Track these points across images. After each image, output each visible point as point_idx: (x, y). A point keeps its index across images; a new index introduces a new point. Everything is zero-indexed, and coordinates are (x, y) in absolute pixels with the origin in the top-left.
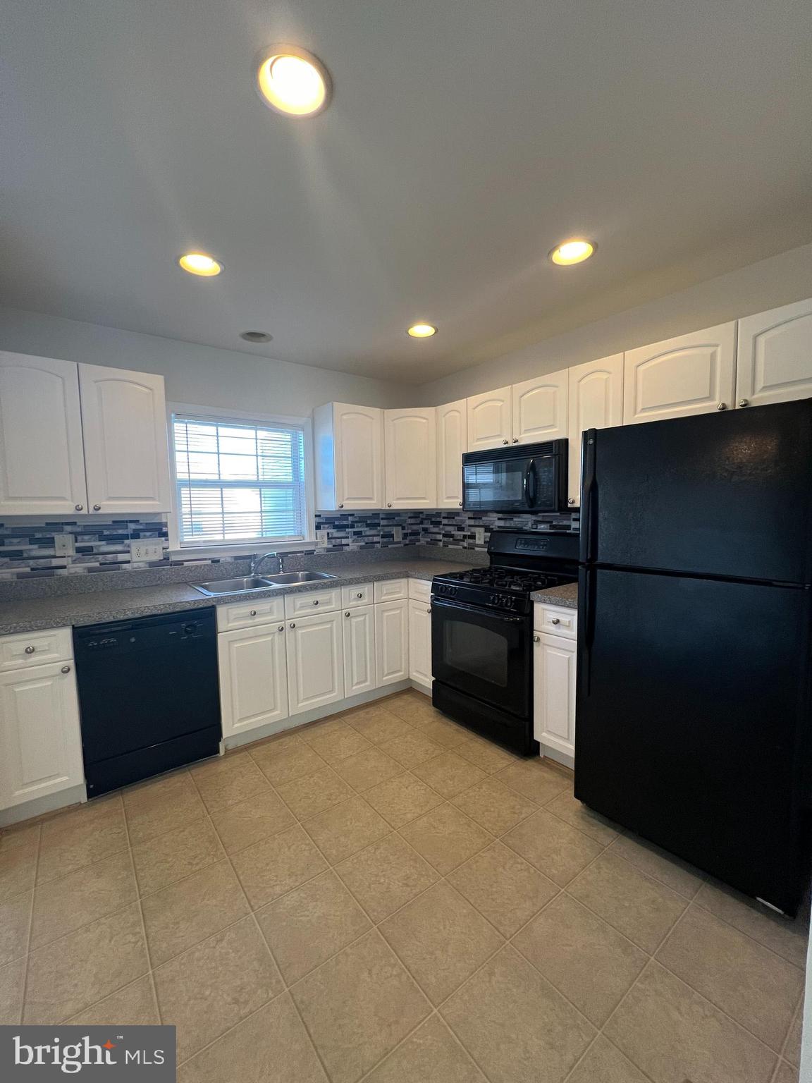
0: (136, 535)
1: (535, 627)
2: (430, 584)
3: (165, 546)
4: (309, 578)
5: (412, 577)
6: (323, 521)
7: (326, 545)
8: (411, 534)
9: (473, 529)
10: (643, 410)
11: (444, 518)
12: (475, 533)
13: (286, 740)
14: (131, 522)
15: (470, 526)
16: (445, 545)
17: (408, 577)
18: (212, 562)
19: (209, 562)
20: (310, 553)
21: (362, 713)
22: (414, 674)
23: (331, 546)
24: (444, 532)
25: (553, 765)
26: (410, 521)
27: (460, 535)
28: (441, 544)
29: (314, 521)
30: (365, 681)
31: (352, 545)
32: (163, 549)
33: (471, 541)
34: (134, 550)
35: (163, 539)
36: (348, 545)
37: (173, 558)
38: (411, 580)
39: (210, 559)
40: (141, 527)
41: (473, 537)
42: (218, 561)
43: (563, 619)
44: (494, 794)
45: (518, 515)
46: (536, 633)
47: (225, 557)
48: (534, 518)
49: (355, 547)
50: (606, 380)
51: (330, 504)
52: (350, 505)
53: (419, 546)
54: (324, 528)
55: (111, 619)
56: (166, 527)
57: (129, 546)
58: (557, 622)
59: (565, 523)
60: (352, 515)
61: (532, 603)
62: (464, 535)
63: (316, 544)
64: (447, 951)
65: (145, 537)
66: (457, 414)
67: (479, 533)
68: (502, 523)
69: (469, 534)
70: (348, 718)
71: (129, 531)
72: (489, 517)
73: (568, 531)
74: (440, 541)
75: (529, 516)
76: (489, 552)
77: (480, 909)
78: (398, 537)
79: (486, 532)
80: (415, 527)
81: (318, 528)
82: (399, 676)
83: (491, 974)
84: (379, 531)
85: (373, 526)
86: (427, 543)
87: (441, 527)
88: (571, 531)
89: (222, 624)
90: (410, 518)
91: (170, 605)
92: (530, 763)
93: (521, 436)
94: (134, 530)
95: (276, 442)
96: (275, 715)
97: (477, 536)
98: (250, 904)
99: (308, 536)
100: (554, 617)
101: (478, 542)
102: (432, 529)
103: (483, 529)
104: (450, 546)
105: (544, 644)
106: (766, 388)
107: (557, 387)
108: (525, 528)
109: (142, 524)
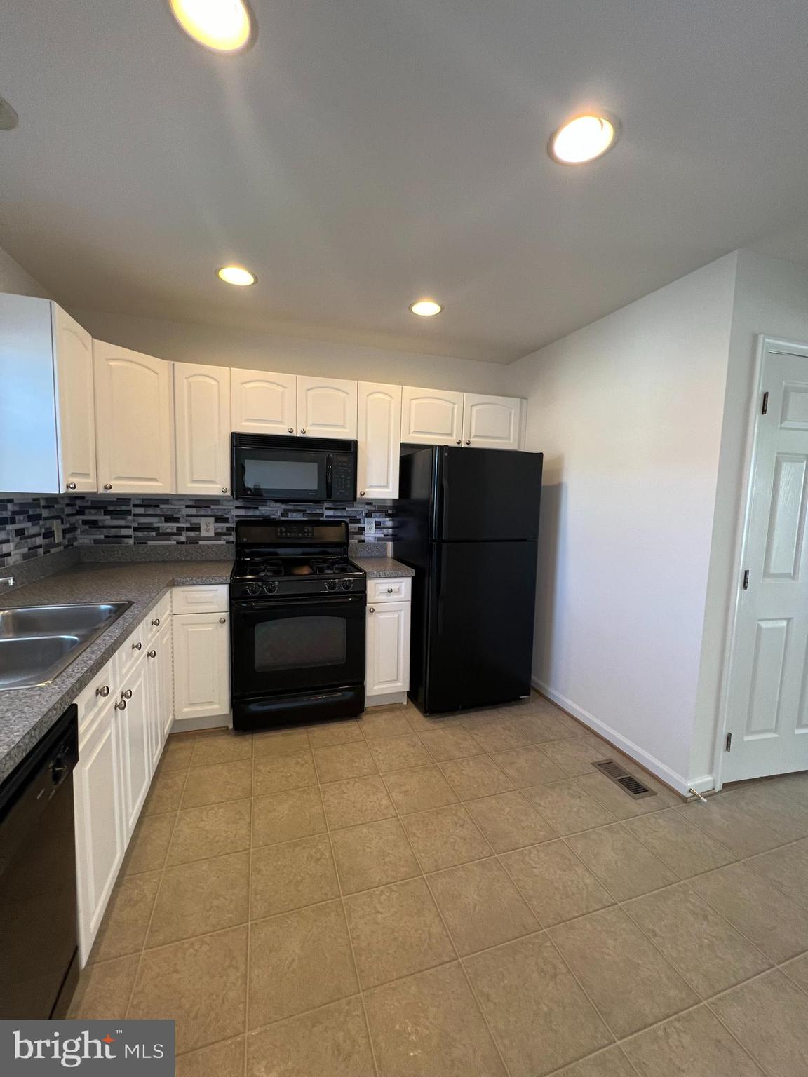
1: (369, 600)
9: (195, 520)
10: (415, 432)
12: (199, 524)
15: (188, 516)
16: (140, 542)
17: (173, 586)
24: (136, 525)
26: (68, 510)
27: (172, 528)
28: (131, 541)
33: (192, 534)
41: (196, 529)
43: (394, 587)
45: (262, 504)
46: (368, 606)
48: (284, 506)
49: (19, 558)
50: (390, 401)
53: (78, 547)
58: (390, 592)
59: (318, 511)
61: (365, 583)
62: (178, 527)
67: (207, 524)
68: (242, 512)
69: (189, 525)
72: (223, 505)
73: (321, 519)
74: (129, 537)
75: (278, 504)
78: (58, 537)
79: (216, 522)
80: (73, 520)
84: (41, 527)
85: (35, 519)
86: (97, 541)
87: (130, 518)
88: (324, 519)
90: (68, 505)
97: (203, 527)
100: (387, 588)
101: (203, 534)
102: (108, 520)
103: (212, 520)
104: (150, 543)
105: (377, 612)
106: (475, 436)
107: (347, 393)
108: (273, 517)
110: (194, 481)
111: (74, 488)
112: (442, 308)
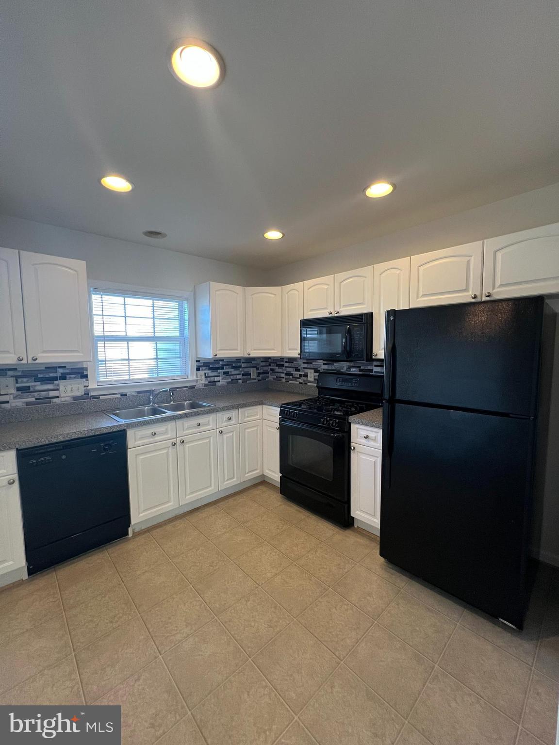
0: (63, 377)
1: (352, 440)
2: (279, 409)
3: (86, 384)
4: (192, 406)
5: (265, 404)
6: (202, 365)
7: (204, 381)
8: (263, 373)
9: (306, 371)
10: (424, 295)
11: (286, 362)
12: (307, 373)
13: (177, 523)
14: (60, 367)
15: (304, 368)
16: (287, 381)
17: (262, 404)
18: (121, 395)
19: (119, 396)
20: (192, 387)
21: (231, 501)
22: (267, 471)
23: (207, 382)
24: (286, 372)
25: (363, 533)
27: (297, 374)
28: (284, 380)
29: (195, 365)
30: (233, 478)
31: (222, 381)
32: (84, 387)
33: (305, 378)
34: (61, 388)
35: (84, 379)
36: (219, 381)
37: (92, 394)
38: (264, 406)
39: (119, 394)
40: (68, 371)
41: (306, 376)
42: (126, 395)
43: (371, 435)
44: (326, 556)
46: (352, 444)
47: (131, 392)
48: (348, 364)
49: (224, 383)
50: (399, 275)
51: (207, 353)
52: (222, 354)
53: (268, 381)
54: (202, 370)
55: (47, 442)
56: (87, 370)
57: (58, 385)
58: (367, 437)
59: (369, 368)
60: (223, 360)
61: (350, 424)
62: (300, 374)
63: (197, 381)
64: (301, 672)
65: (70, 378)
66: (296, 292)
67: (311, 373)
68: (326, 367)
69: (304, 373)
70: (221, 504)
71: (58, 375)
72: (317, 362)
73: (371, 373)
74: (283, 378)
75: (345, 363)
76: (317, 387)
77: (322, 640)
78: (254, 375)
79: (315, 372)
80: (265, 368)
81: (198, 369)
82: (255, 473)
83: (332, 687)
84: (241, 371)
85: (237, 368)
86: (274, 379)
87: (284, 368)
88: (373, 374)
89: (130, 443)
90: (262, 362)
91: (92, 430)
92: (348, 532)
93: (341, 309)
94: (62, 373)
95: (168, 309)
96: (170, 506)
97: (309, 375)
98: (158, 650)
99: (193, 377)
100: (365, 433)
101: (309, 379)
102: (277, 369)
103: (313, 371)
104: (290, 382)
106: (501, 286)
107: (365, 277)
108: (342, 370)
109: (68, 369)
110: (290, 349)
112: (395, 187)
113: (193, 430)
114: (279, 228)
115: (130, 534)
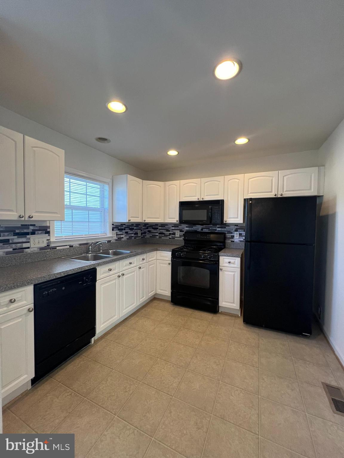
0: (33, 233)
1: (220, 265)
2: (170, 253)
3: (48, 238)
6: (118, 227)
7: (116, 238)
8: (144, 233)
9: (174, 231)
10: (251, 193)
11: (159, 226)
12: (175, 232)
14: (31, 225)
15: (172, 230)
16: (160, 237)
17: (157, 250)
18: (70, 247)
19: (68, 247)
20: (109, 241)
21: (143, 311)
22: (159, 291)
23: (117, 238)
24: (159, 232)
26: (143, 227)
27: (168, 233)
28: (158, 237)
29: (111, 226)
30: (143, 297)
31: (125, 238)
32: (47, 240)
33: (173, 236)
34: (32, 241)
35: (47, 235)
36: (123, 238)
37: (52, 245)
38: (158, 252)
39: (69, 245)
40: (36, 228)
41: (174, 234)
42: (72, 246)
43: (232, 261)
45: (195, 225)
46: (220, 267)
47: (75, 244)
48: (202, 227)
49: (126, 239)
50: (238, 182)
51: (123, 218)
53: (146, 238)
54: (115, 230)
55: (54, 278)
56: (49, 228)
57: (29, 239)
58: (230, 262)
59: (214, 229)
60: (125, 224)
61: (219, 256)
62: (169, 233)
63: (112, 237)
65: (38, 234)
66: (175, 186)
67: (177, 232)
68: (187, 229)
69: (172, 233)
70: (138, 314)
71: (30, 231)
72: (182, 226)
74: (158, 236)
75: (200, 226)
76: (184, 239)
78: (139, 235)
79: (180, 232)
80: (145, 230)
81: (113, 230)
82: (151, 294)
84: (133, 232)
85: (132, 229)
86: (150, 237)
87: (158, 230)
88: (217, 231)
89: (99, 276)
90: (143, 226)
91: (79, 268)
93: (205, 197)
94: (32, 230)
95: (94, 188)
96: (116, 318)
97: (176, 233)
99: (109, 234)
100: (228, 260)
101: (176, 236)
102: (153, 231)
103: (179, 231)
104: (162, 238)
105: (224, 271)
106: (286, 191)
107: (219, 182)
108: (198, 230)
109: (37, 227)
110: (169, 218)
111: (130, 220)
112: (249, 140)
113: (128, 267)
114: (176, 149)
115: (93, 342)
